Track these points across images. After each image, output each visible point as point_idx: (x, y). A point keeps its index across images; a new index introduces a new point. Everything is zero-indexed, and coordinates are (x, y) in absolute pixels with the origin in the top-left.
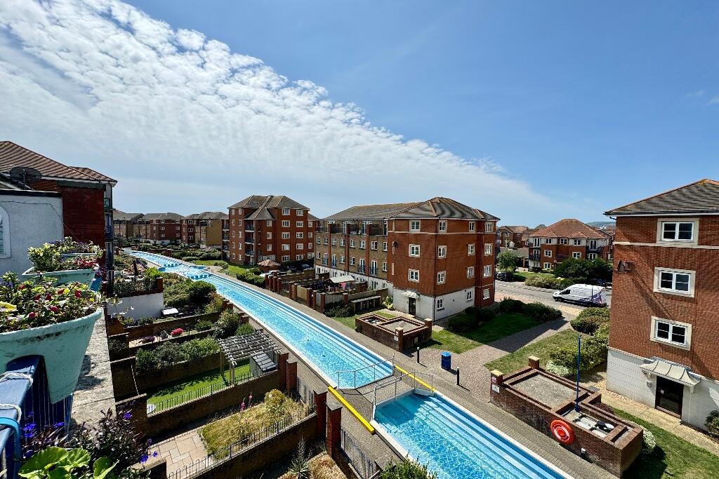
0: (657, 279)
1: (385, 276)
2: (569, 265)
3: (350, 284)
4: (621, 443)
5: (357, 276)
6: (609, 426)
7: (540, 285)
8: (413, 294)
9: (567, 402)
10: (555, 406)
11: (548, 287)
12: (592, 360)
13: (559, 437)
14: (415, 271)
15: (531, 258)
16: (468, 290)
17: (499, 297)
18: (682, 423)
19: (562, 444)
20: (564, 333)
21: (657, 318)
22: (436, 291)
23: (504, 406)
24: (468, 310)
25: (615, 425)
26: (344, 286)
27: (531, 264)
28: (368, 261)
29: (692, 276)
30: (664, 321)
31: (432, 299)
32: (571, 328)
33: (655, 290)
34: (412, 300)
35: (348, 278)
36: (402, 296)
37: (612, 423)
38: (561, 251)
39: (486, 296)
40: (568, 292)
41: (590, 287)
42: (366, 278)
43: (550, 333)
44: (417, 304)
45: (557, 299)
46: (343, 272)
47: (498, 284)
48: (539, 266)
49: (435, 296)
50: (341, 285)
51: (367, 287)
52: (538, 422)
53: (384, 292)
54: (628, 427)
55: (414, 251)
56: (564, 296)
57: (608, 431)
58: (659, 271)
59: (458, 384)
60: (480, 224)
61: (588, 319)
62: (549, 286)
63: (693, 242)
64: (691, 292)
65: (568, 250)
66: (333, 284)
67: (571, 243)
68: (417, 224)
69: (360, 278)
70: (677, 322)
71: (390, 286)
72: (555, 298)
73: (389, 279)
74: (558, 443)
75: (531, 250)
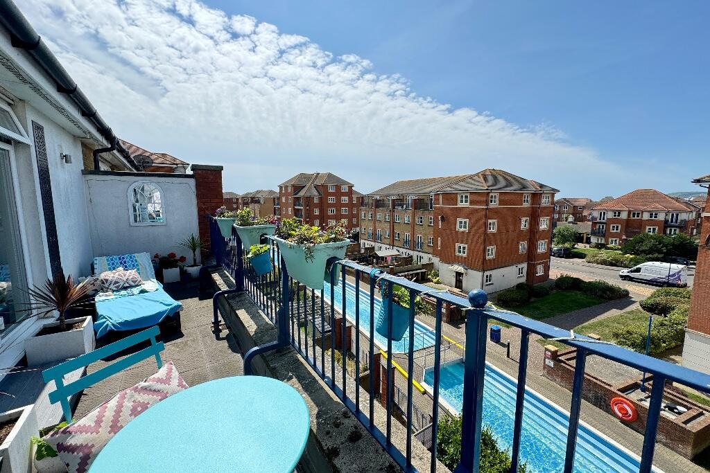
1: (431, 251)
2: (642, 241)
3: (396, 258)
4: (695, 426)
5: (401, 250)
6: (681, 408)
7: (604, 262)
8: (460, 269)
9: (631, 382)
10: (616, 384)
11: (612, 265)
12: (664, 342)
13: (620, 415)
14: (462, 245)
15: (594, 233)
16: (520, 266)
17: (554, 274)
19: (623, 421)
20: (632, 312)
22: (485, 266)
23: (559, 380)
24: (520, 286)
25: (689, 409)
26: (389, 260)
27: (594, 240)
28: (413, 235)
31: (480, 274)
32: (640, 308)
34: (459, 274)
35: (394, 252)
36: (447, 271)
37: (685, 406)
38: (632, 226)
39: (540, 271)
40: (638, 270)
41: (667, 265)
42: (411, 253)
43: (614, 313)
44: (464, 279)
45: (624, 278)
46: (388, 247)
47: (554, 261)
48: (603, 242)
49: (484, 271)
50: (386, 258)
51: (412, 260)
52: (596, 398)
53: (430, 266)
54: (704, 412)
55: (462, 225)
56: (632, 275)
57: (680, 413)
59: (508, 356)
60: (536, 196)
61: (662, 300)
62: (615, 263)
65: (641, 224)
66: (378, 258)
67: (646, 216)
68: (466, 197)
69: (404, 252)
71: (436, 260)
72: (622, 276)
73: (435, 254)
74: (618, 421)
75: (594, 224)
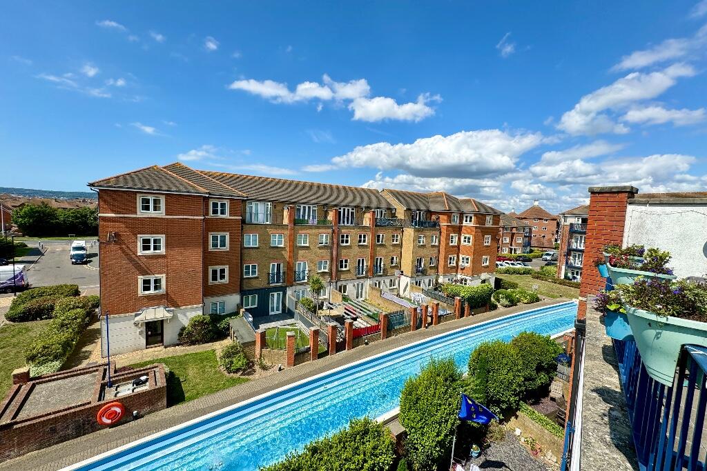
0: (140, 244)
4: (161, 382)
9: (98, 387)
10: (91, 397)
13: (109, 421)
18: (166, 347)
19: (111, 426)
21: (142, 277)
23: (15, 452)
25: (147, 374)
29: (162, 238)
30: (147, 277)
32: (8, 322)
33: (139, 254)
37: (143, 375)
52: (78, 427)
54: (154, 369)
57: (147, 380)
58: (141, 237)
61: (31, 304)
63: (161, 213)
64: (163, 251)
70: (157, 275)
74: (109, 429)
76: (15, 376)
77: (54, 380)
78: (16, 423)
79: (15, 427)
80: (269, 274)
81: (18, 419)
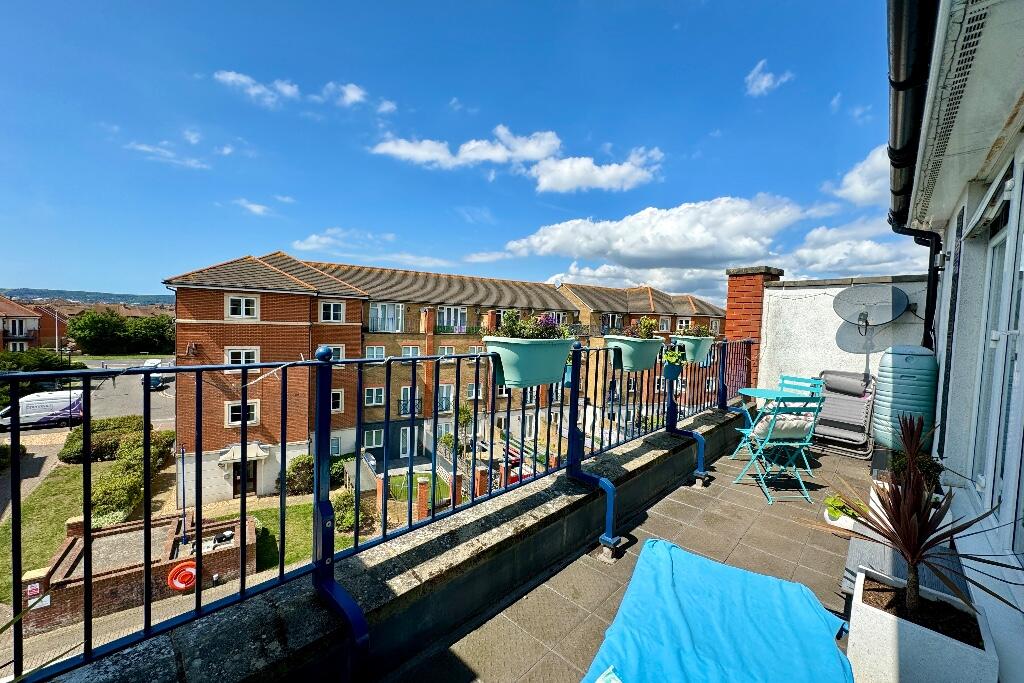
0: (227, 359)
6: (228, 533)
9: (171, 542)
13: (182, 586)
18: (260, 497)
20: (54, 474)
21: (230, 402)
25: (232, 528)
29: (256, 350)
30: (236, 403)
32: (62, 464)
37: (228, 529)
57: (232, 536)
58: (229, 350)
63: (256, 319)
70: (249, 400)
76: (68, 525)
77: (116, 533)
78: (70, 582)
79: (68, 586)
80: (399, 401)
81: (72, 577)
